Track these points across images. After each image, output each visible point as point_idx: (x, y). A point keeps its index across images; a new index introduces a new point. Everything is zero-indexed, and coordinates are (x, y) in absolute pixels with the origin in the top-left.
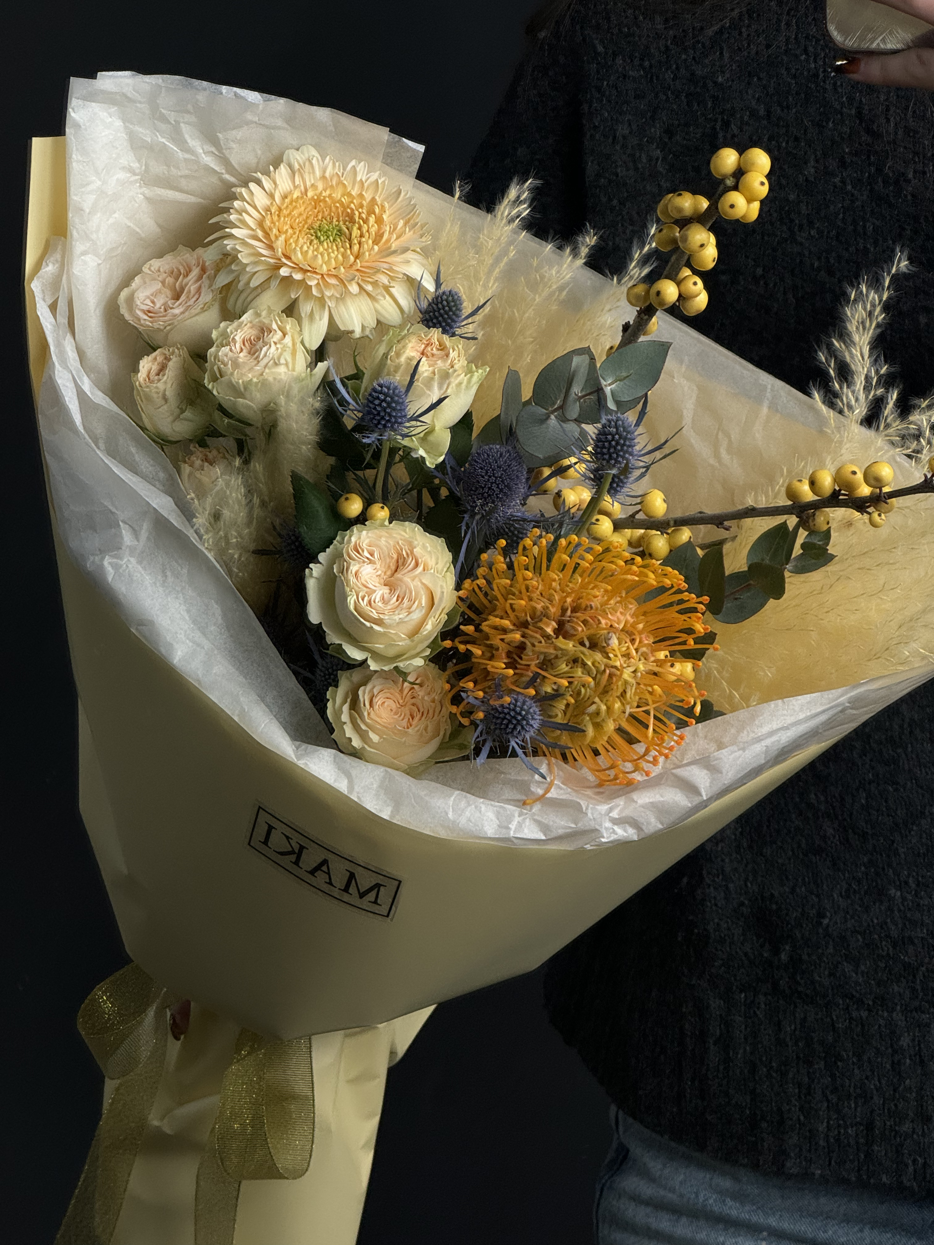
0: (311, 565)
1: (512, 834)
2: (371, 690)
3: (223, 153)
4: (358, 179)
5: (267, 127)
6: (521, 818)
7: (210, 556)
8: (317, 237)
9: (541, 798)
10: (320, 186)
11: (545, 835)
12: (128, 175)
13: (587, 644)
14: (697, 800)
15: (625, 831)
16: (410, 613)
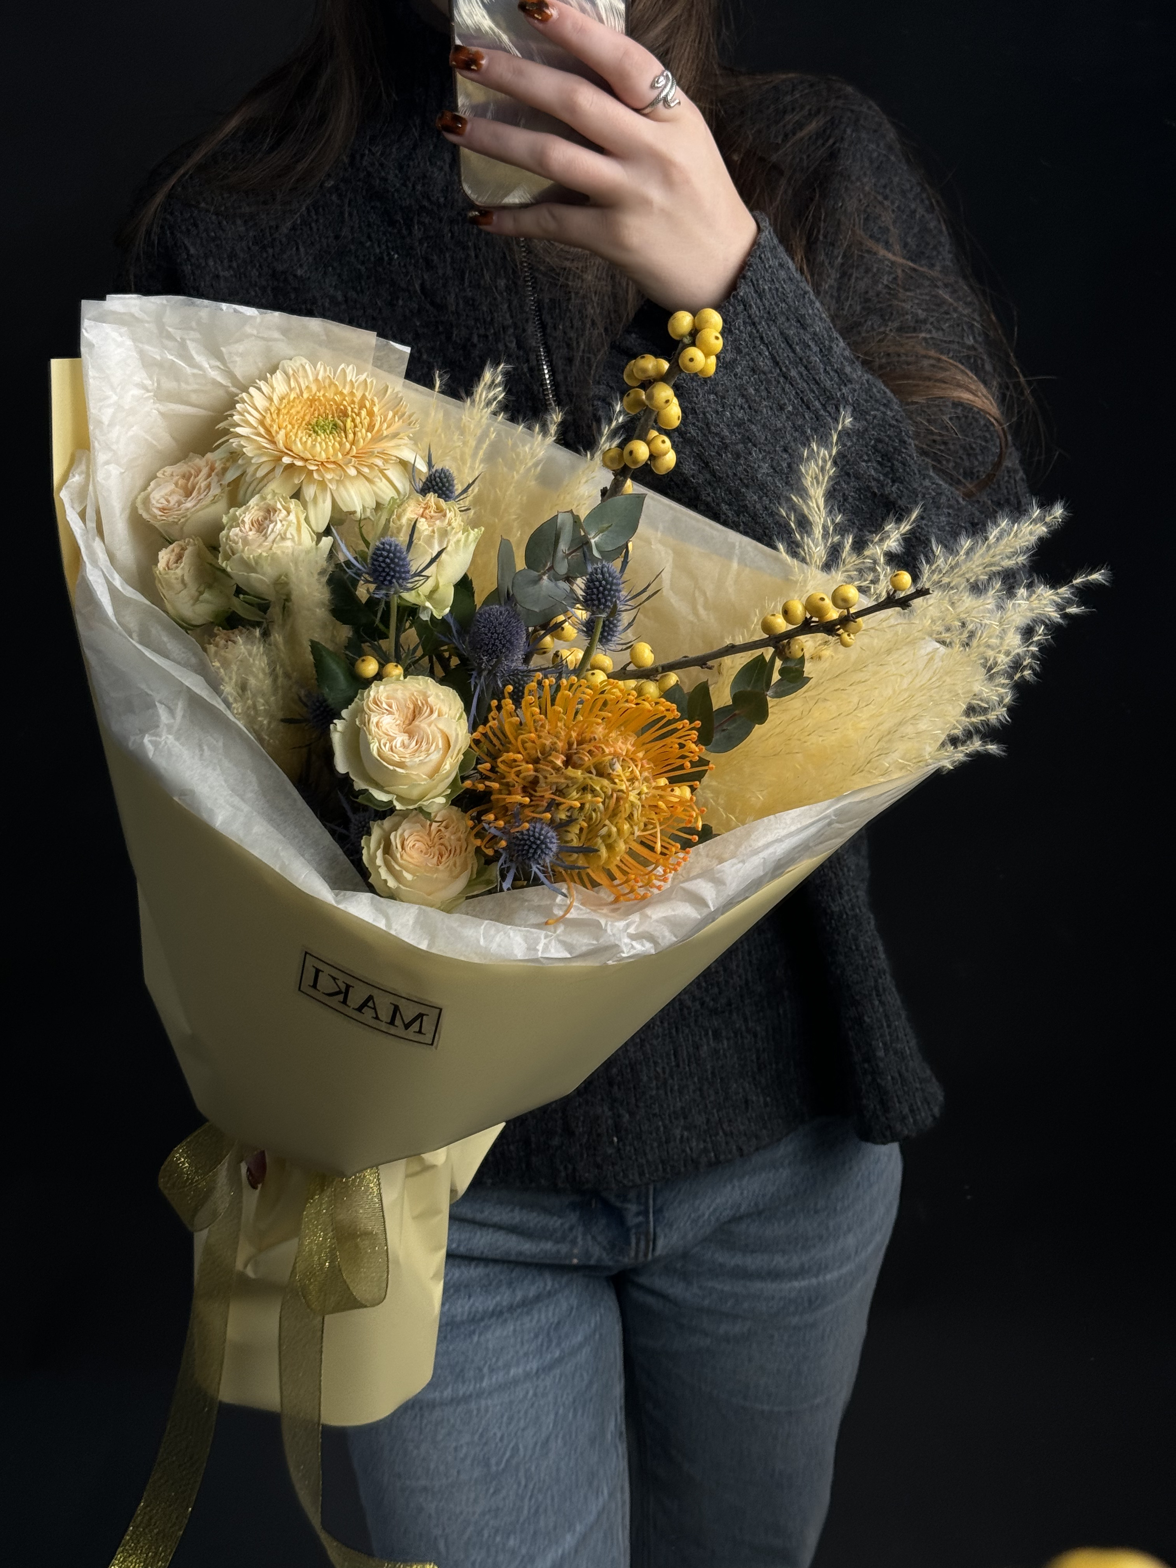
0: (335, 721)
1: (540, 954)
2: (402, 834)
3: (227, 367)
4: (348, 379)
5: (263, 338)
6: (548, 939)
7: (240, 724)
8: (315, 432)
9: (562, 920)
10: (314, 388)
11: (570, 953)
12: (143, 392)
13: (594, 772)
14: (705, 912)
15: (643, 945)
16: (429, 755)
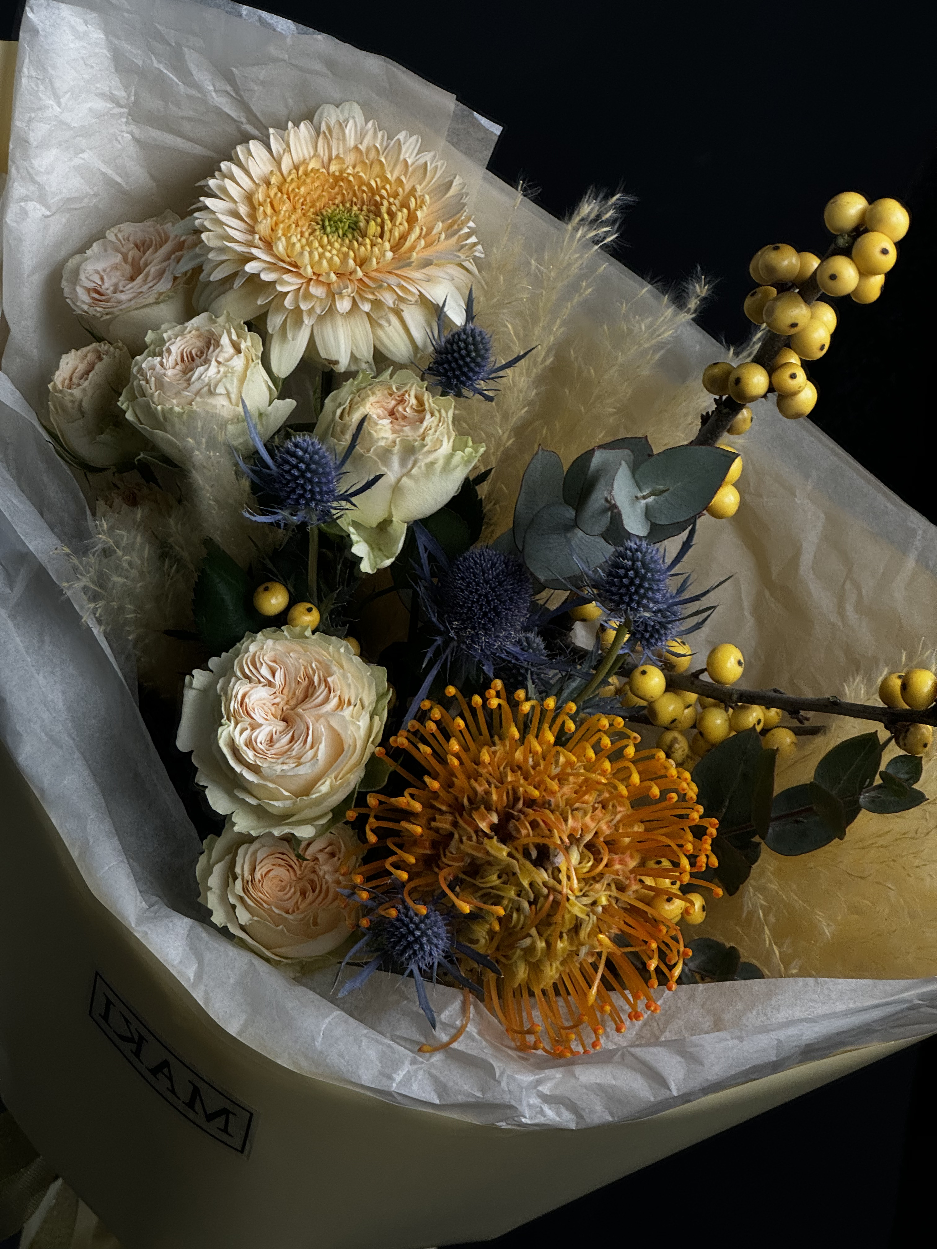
0: (196, 671)
1: (394, 1087)
2: (255, 853)
3: (240, 96)
4: (402, 158)
5: (298, 68)
6: (414, 1067)
8: (323, 227)
9: (445, 1047)
10: (349, 161)
11: (440, 1097)
12: (110, 105)
14: (663, 1094)
15: (558, 1114)
16: (299, 764)
